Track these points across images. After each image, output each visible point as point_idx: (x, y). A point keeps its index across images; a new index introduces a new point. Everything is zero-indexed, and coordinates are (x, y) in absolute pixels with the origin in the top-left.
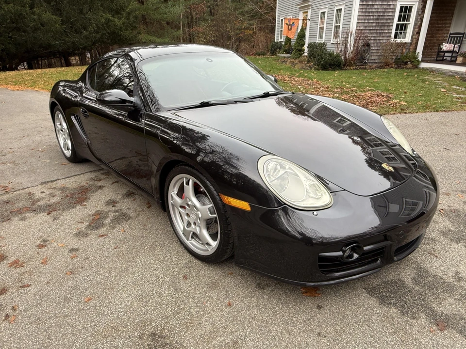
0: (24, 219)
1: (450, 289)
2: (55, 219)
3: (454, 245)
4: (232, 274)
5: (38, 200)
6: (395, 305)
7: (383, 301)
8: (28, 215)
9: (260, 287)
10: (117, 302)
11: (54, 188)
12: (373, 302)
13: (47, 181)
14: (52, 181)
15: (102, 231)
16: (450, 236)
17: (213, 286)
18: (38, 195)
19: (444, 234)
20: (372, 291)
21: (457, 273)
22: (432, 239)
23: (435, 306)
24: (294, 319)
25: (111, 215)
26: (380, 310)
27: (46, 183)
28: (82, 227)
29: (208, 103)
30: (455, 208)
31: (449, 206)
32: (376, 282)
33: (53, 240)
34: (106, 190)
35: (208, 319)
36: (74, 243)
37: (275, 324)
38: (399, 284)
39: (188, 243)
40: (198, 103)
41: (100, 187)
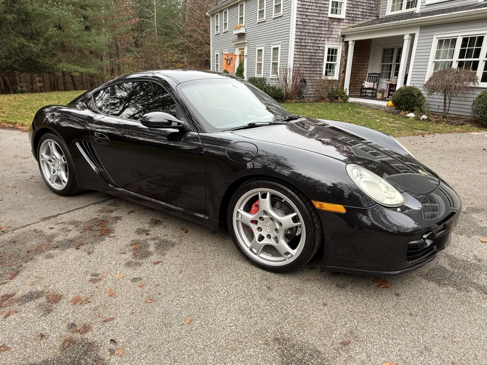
2: (90, 253)
4: (308, 280)
5: (53, 236)
6: (449, 284)
7: (439, 283)
8: (52, 252)
9: (340, 287)
11: (62, 223)
12: (432, 285)
13: (47, 216)
14: (54, 217)
15: (153, 258)
17: (300, 292)
18: (48, 231)
20: (427, 277)
24: (385, 307)
25: (151, 243)
26: (442, 290)
27: (49, 218)
28: (127, 257)
29: (254, 124)
32: (425, 269)
33: (104, 273)
34: (126, 220)
37: (373, 313)
38: (442, 269)
39: (256, 257)
41: (117, 218)
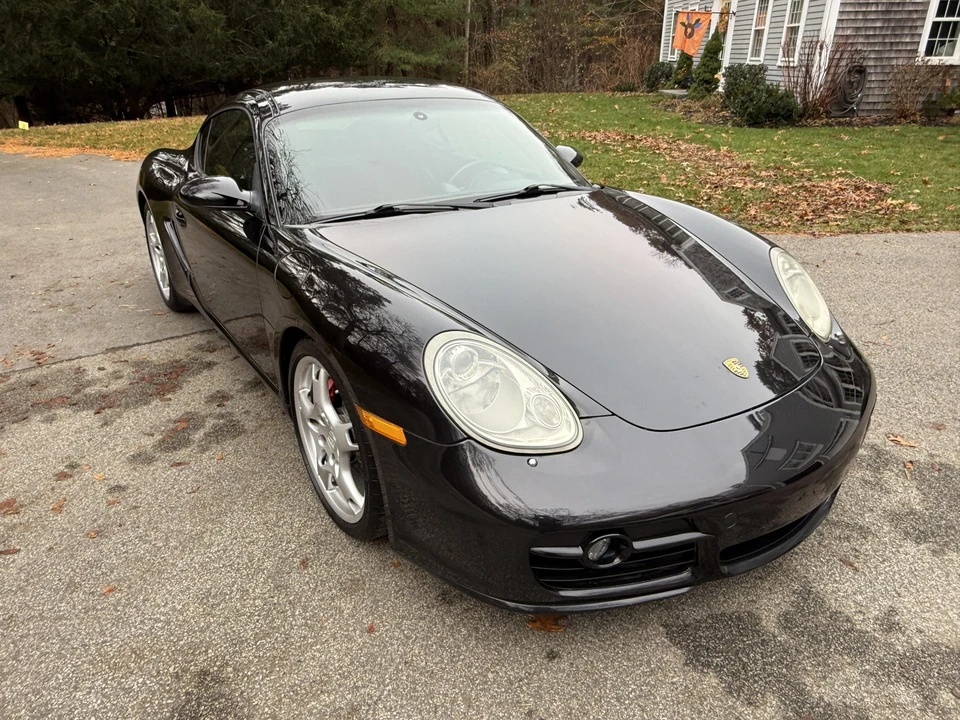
0: (50, 420)
1: (858, 646)
2: (106, 424)
3: (910, 547)
5: (89, 384)
6: (718, 669)
7: (697, 658)
8: (61, 412)
9: (445, 599)
10: (159, 601)
11: (125, 361)
12: (673, 656)
13: (116, 346)
14: (126, 348)
15: (181, 454)
16: (906, 525)
17: (352, 587)
18: (92, 373)
19: (894, 518)
20: (678, 634)
21: (892, 611)
22: (861, 528)
23: (808, 681)
24: (490, 675)
25: (210, 423)
26: (681, 677)
27: (114, 350)
28: (148, 443)
29: (391, 208)
30: (943, 460)
31: (931, 455)
32: (695, 613)
33: (87, 465)
34: (217, 372)
35: (318, 655)
36: (121, 474)
37: (447, 681)
38: (747, 624)
40: (370, 208)
41: (209, 365)
